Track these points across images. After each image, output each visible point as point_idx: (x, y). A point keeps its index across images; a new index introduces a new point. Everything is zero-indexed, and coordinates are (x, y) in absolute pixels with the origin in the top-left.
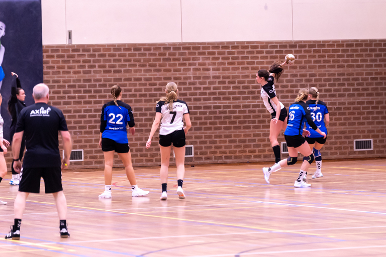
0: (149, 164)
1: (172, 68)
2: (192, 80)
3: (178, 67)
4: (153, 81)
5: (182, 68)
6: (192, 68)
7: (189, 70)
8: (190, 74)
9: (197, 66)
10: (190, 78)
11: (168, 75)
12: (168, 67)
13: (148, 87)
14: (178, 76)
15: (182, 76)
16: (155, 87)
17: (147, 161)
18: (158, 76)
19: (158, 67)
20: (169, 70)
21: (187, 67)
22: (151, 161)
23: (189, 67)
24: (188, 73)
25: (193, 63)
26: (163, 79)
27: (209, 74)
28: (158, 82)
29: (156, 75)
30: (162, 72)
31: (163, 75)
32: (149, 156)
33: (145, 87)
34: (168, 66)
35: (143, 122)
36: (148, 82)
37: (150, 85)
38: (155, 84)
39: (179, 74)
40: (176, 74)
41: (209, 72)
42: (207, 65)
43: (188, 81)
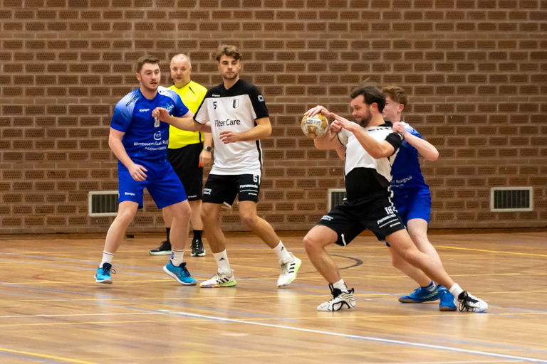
0: (34, 229)
1: (90, 22)
2: (133, 49)
3: (102, 20)
4: (47, 50)
5: (112, 22)
6: (133, 22)
7: (126, 27)
8: (130, 35)
9: (145, 20)
10: (128, 44)
11: (80, 36)
12: (80, 20)
13: (35, 62)
14: (102, 39)
15: (112, 41)
16: (51, 62)
17: (30, 222)
18: (58, 39)
19: (58, 20)
20: (83, 27)
21: (123, 20)
22: (39, 222)
23: (128, 21)
24: (124, 33)
25: (137, 12)
26: (68, 46)
27: (171, 36)
28: (57, 52)
29: (54, 36)
30: (68, 31)
31: (69, 36)
32: (34, 212)
33: (29, 62)
34: (80, 16)
35: (24, 138)
36: (35, 52)
37: (41, 57)
38: (51, 57)
39: (106, 35)
40: (99, 36)
41: (173, 32)
42: (167, 16)
43: (125, 51)
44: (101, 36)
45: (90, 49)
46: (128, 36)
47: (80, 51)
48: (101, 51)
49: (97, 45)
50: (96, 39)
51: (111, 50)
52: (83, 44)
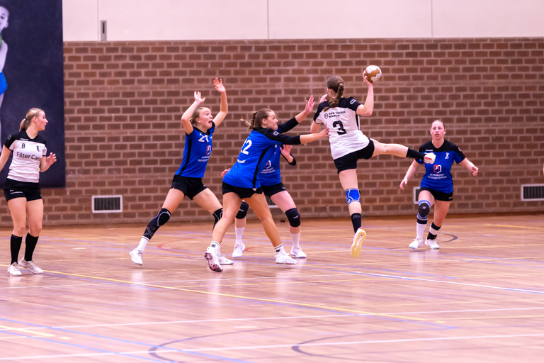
1: (254, 77)
2: (283, 95)
3: (262, 76)
5: (268, 77)
6: (283, 76)
7: (278, 80)
8: (281, 86)
9: (290, 75)
10: (279, 92)
11: (247, 87)
12: (247, 76)
14: (262, 88)
15: (269, 89)
19: (232, 76)
20: (249, 80)
21: (276, 75)
23: (279, 76)
24: (277, 84)
25: (285, 70)
26: (240, 93)
27: (308, 86)
30: (239, 83)
31: (240, 87)
34: (247, 73)
39: (265, 86)
40: (260, 86)
41: (309, 83)
42: (305, 72)
43: (277, 96)
44: (262, 86)
45: (254, 96)
46: (279, 86)
47: (247, 97)
48: (262, 97)
49: (259, 92)
50: (258, 89)
51: (268, 96)
52: (250, 92)
